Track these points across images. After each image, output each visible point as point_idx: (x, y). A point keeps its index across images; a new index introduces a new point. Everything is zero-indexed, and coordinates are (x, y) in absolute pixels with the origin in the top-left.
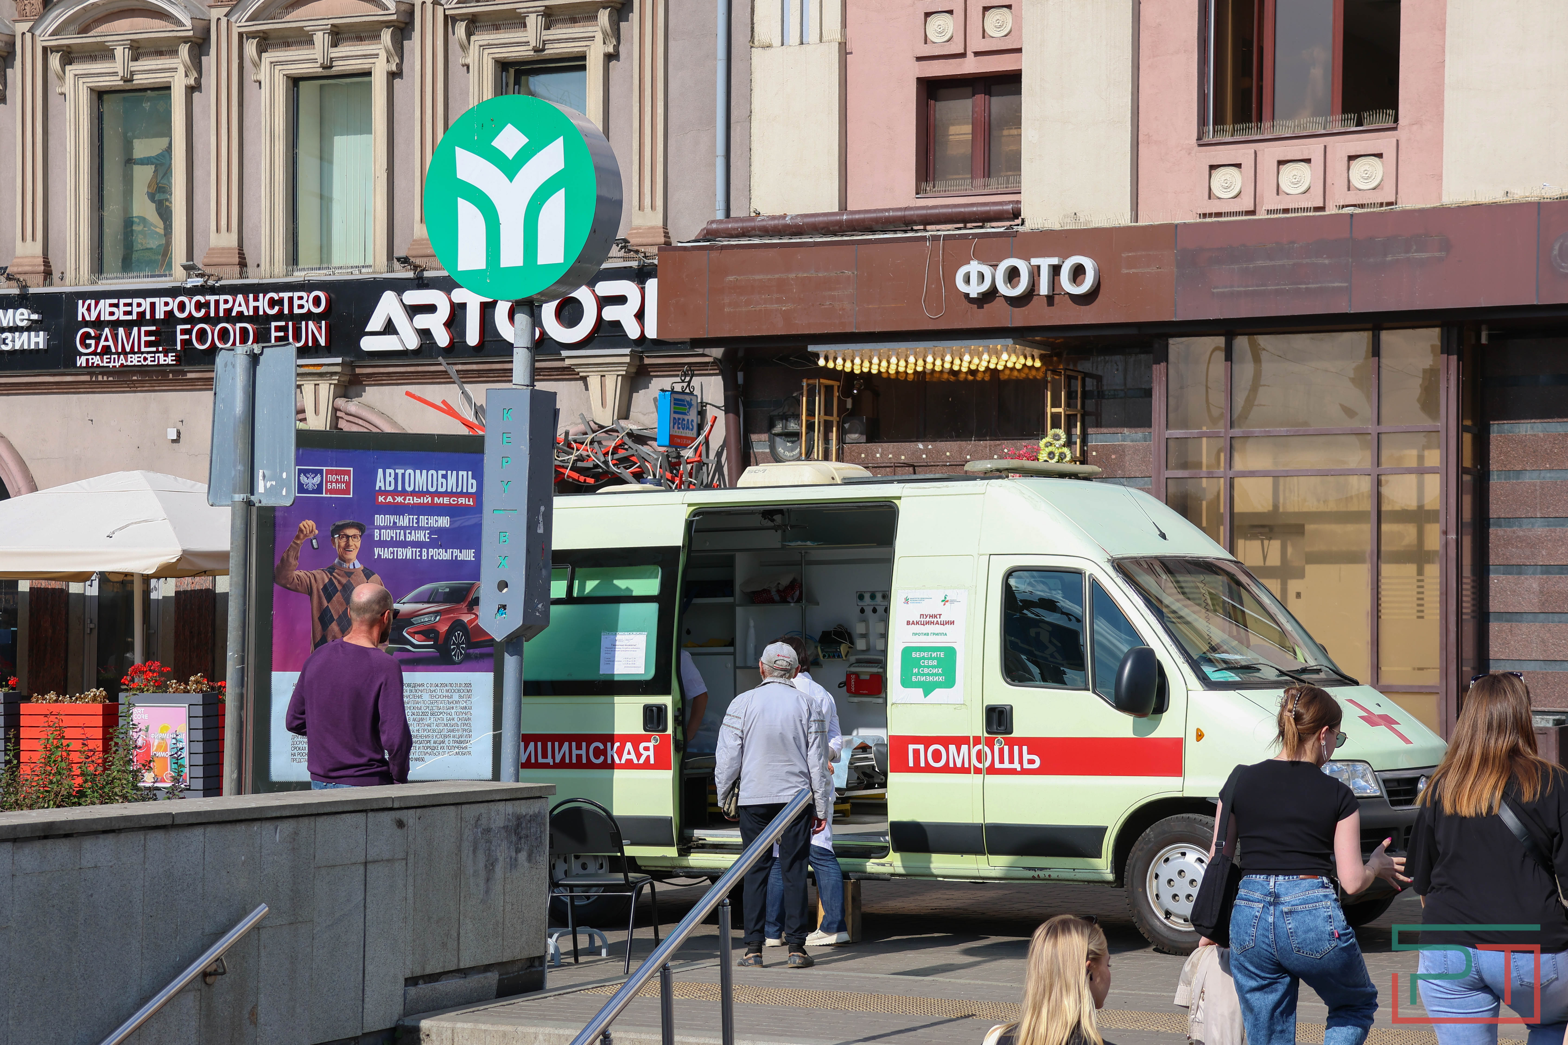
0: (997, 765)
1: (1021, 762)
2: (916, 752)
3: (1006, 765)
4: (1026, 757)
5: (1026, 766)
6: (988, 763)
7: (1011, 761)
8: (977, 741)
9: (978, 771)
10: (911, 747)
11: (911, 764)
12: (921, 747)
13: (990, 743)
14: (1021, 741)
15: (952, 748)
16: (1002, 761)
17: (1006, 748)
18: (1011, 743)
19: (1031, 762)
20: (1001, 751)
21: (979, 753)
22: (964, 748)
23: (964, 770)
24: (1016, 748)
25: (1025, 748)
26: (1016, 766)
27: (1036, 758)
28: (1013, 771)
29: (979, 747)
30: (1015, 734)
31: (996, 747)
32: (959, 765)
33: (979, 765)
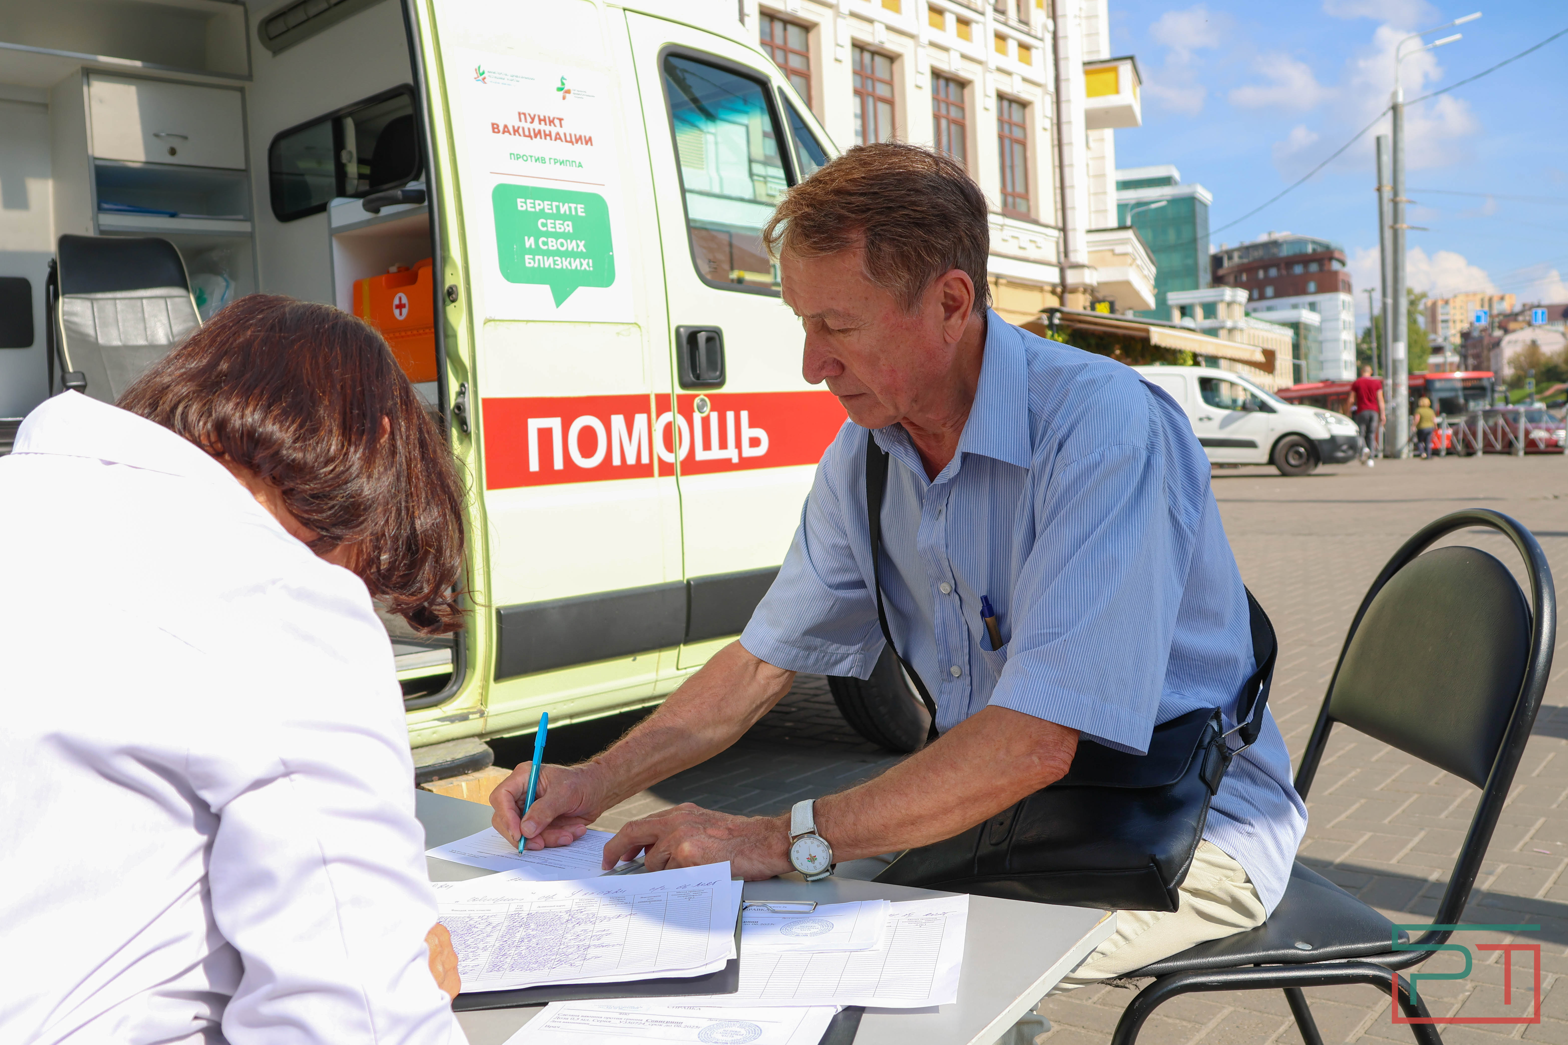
0: (701, 455)
1: (738, 445)
2: (545, 435)
3: (716, 453)
4: (748, 433)
5: (749, 452)
6: (682, 453)
7: (723, 445)
8: (664, 403)
9: (667, 469)
10: (534, 425)
11: (534, 465)
12: (555, 423)
13: (686, 408)
14: (738, 402)
15: (618, 421)
16: (707, 446)
17: (714, 417)
18: (722, 404)
19: (755, 442)
20: (706, 422)
21: (668, 430)
22: (640, 420)
23: (641, 470)
24: (730, 415)
25: (744, 415)
26: (731, 453)
27: (761, 433)
28: (723, 466)
29: (667, 417)
30: (728, 388)
31: (697, 417)
32: (631, 460)
33: (669, 458)
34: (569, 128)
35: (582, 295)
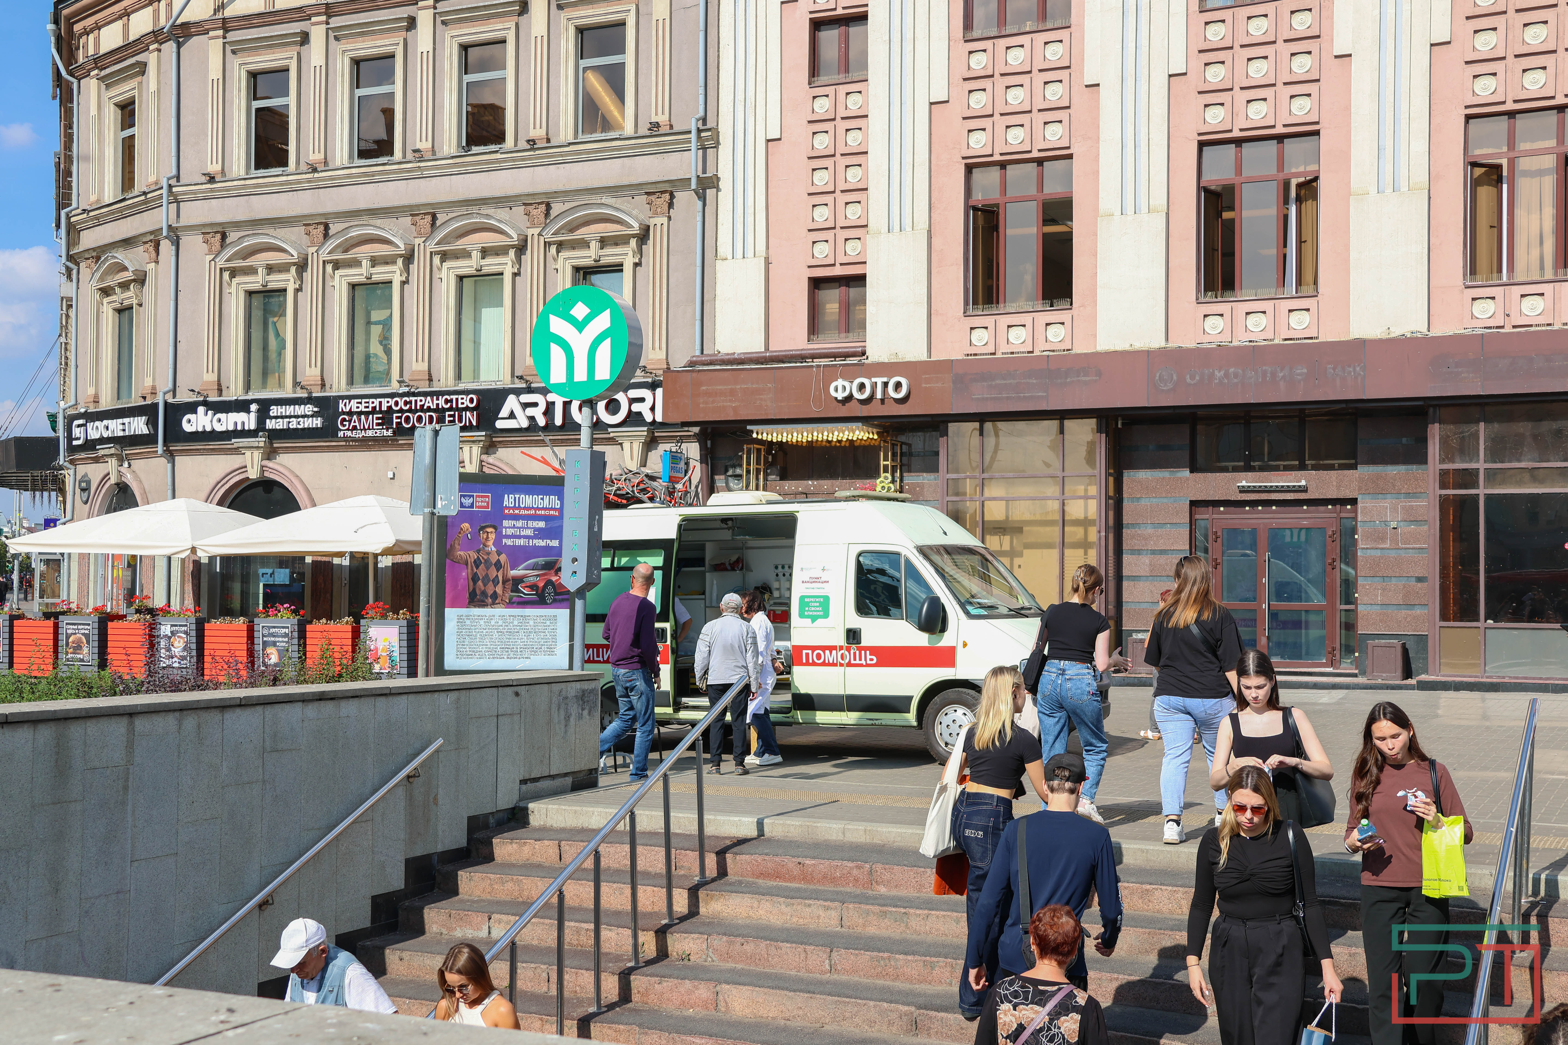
0: (853, 662)
1: (866, 660)
2: (807, 654)
3: (858, 662)
4: (869, 657)
5: (869, 662)
6: (847, 661)
7: (860, 659)
8: (841, 648)
9: (842, 665)
10: (804, 652)
11: (804, 661)
12: (810, 652)
13: (848, 649)
14: (866, 648)
15: (827, 652)
16: (855, 659)
17: (857, 652)
18: (860, 649)
19: (871, 660)
20: (855, 654)
21: (842, 655)
22: (834, 652)
23: (834, 665)
24: (863, 652)
25: (868, 652)
26: (863, 662)
27: (874, 657)
28: (861, 665)
29: (842, 651)
30: (862, 644)
31: (852, 652)
32: (831, 662)
33: (842, 662)
34: (823, 579)
35: (820, 622)
